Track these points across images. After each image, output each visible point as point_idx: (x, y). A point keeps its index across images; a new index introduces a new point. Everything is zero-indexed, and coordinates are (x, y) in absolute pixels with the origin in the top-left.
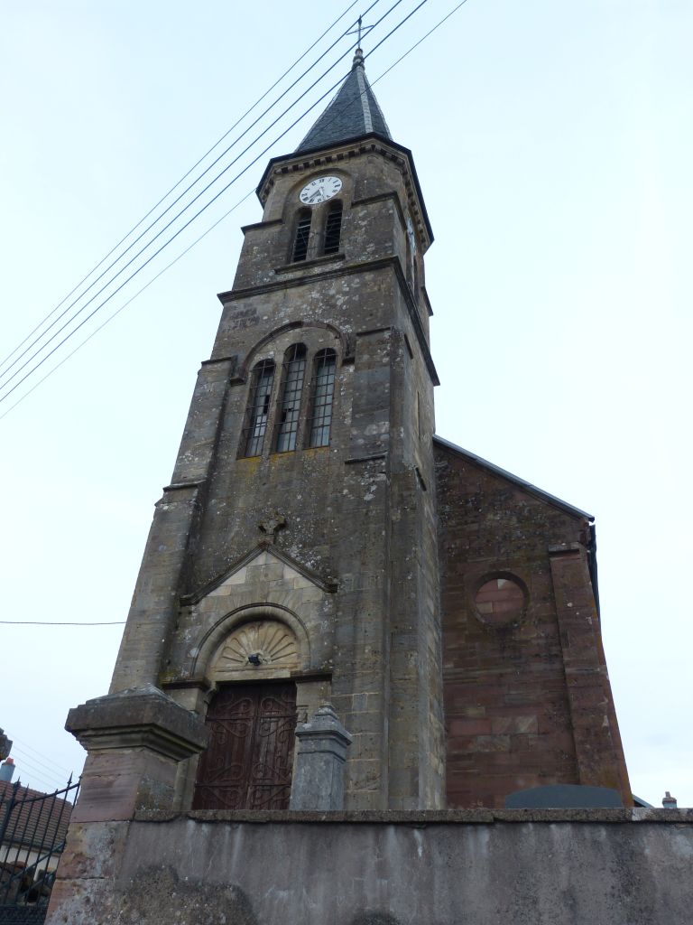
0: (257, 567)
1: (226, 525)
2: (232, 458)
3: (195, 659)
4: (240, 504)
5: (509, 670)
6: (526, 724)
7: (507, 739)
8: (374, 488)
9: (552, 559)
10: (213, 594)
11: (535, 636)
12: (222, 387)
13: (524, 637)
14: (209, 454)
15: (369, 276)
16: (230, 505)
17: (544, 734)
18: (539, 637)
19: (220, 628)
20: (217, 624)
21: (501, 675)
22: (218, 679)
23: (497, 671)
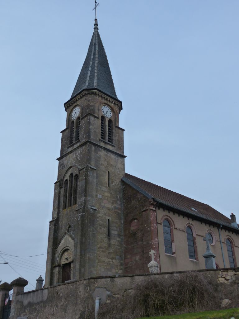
0: (65, 238)
1: (62, 228)
2: (62, 210)
3: (58, 260)
4: (64, 222)
5: (135, 245)
6: (138, 258)
7: (134, 262)
8: (80, 217)
9: (143, 213)
10: (59, 246)
11: (139, 235)
12: (58, 190)
13: (138, 236)
14: (57, 210)
15: (84, 147)
16: (62, 223)
17: (140, 259)
18: (141, 235)
19: (61, 253)
20: (60, 252)
21: (134, 246)
22: (62, 264)
23: (133, 245)
